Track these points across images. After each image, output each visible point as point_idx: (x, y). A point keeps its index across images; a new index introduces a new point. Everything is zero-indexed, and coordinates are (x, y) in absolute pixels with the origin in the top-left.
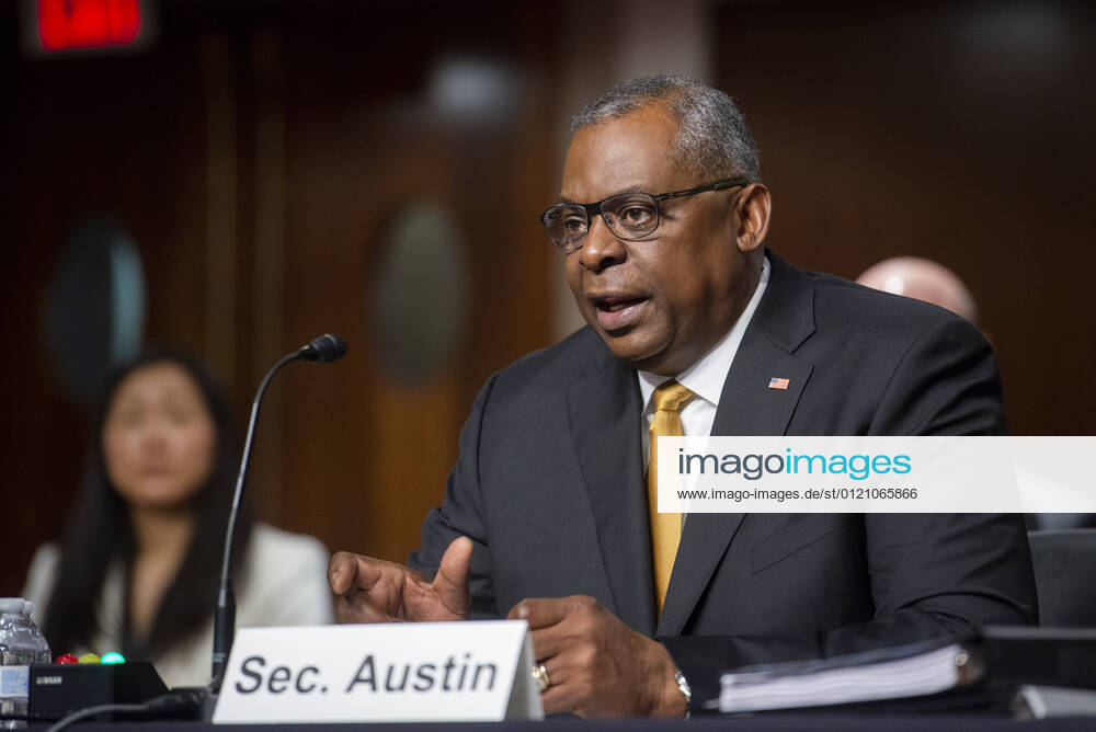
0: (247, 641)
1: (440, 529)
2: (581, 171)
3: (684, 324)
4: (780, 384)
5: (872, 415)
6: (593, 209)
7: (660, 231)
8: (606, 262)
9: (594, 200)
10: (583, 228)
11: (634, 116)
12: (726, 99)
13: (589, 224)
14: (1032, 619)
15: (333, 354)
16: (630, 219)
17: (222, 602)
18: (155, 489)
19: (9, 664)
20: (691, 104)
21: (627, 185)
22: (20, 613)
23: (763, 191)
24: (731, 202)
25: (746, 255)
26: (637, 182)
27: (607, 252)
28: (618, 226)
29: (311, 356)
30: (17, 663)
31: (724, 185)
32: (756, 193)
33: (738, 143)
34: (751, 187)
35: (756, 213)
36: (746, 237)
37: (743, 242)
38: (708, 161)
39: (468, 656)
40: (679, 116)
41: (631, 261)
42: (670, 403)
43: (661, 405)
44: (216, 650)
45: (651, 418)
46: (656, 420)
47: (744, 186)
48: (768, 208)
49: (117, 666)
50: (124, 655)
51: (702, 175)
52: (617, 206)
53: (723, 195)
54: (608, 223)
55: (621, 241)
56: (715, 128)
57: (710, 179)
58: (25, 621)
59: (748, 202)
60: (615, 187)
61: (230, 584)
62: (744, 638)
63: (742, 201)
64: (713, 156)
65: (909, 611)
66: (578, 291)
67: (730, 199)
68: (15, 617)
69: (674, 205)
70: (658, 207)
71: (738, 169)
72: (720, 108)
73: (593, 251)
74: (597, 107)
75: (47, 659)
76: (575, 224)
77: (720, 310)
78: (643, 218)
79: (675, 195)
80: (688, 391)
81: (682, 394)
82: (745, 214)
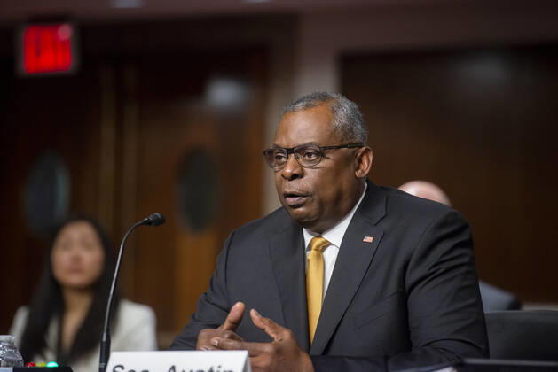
0: (116, 358)
1: (206, 303)
2: (286, 132)
3: (327, 209)
4: (369, 239)
5: (411, 255)
6: (290, 151)
7: (321, 164)
8: (294, 177)
9: (291, 147)
10: (284, 160)
11: (313, 109)
12: (355, 106)
13: (287, 158)
14: (486, 355)
15: (159, 222)
16: (307, 157)
17: (104, 339)
18: (75, 279)
19: (4, 366)
20: (340, 106)
21: (308, 141)
22: (9, 342)
23: (369, 150)
24: (354, 154)
25: (358, 180)
26: (312, 140)
27: (296, 172)
28: (301, 160)
29: (149, 223)
30: (7, 366)
31: (351, 146)
32: (366, 152)
33: (359, 126)
34: (364, 148)
35: (365, 161)
36: (360, 171)
37: (358, 173)
38: (345, 134)
39: (219, 367)
40: (334, 112)
41: (305, 178)
42: (318, 246)
43: (314, 247)
44: (101, 362)
45: (308, 253)
46: (310, 255)
47: (361, 147)
48: (371, 159)
49: (55, 368)
50: (58, 363)
51: (342, 140)
52: (301, 150)
53: (351, 150)
54: (297, 158)
55: (302, 167)
56: (350, 119)
57: (345, 142)
58: (11, 346)
59: (362, 155)
60: (301, 142)
61: (108, 331)
62: (349, 357)
63: (359, 155)
64: (348, 131)
65: (426, 348)
66: (279, 189)
67: (354, 152)
68: (7, 344)
69: (328, 153)
70: (321, 153)
71: (358, 139)
72: (353, 110)
73: (288, 170)
74: (295, 104)
75: (22, 364)
76: (280, 157)
77: (345, 204)
78: (313, 157)
79: (330, 148)
80: (327, 241)
81: (324, 243)
82: (360, 161)
